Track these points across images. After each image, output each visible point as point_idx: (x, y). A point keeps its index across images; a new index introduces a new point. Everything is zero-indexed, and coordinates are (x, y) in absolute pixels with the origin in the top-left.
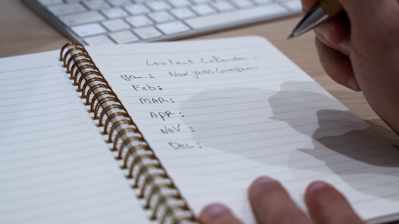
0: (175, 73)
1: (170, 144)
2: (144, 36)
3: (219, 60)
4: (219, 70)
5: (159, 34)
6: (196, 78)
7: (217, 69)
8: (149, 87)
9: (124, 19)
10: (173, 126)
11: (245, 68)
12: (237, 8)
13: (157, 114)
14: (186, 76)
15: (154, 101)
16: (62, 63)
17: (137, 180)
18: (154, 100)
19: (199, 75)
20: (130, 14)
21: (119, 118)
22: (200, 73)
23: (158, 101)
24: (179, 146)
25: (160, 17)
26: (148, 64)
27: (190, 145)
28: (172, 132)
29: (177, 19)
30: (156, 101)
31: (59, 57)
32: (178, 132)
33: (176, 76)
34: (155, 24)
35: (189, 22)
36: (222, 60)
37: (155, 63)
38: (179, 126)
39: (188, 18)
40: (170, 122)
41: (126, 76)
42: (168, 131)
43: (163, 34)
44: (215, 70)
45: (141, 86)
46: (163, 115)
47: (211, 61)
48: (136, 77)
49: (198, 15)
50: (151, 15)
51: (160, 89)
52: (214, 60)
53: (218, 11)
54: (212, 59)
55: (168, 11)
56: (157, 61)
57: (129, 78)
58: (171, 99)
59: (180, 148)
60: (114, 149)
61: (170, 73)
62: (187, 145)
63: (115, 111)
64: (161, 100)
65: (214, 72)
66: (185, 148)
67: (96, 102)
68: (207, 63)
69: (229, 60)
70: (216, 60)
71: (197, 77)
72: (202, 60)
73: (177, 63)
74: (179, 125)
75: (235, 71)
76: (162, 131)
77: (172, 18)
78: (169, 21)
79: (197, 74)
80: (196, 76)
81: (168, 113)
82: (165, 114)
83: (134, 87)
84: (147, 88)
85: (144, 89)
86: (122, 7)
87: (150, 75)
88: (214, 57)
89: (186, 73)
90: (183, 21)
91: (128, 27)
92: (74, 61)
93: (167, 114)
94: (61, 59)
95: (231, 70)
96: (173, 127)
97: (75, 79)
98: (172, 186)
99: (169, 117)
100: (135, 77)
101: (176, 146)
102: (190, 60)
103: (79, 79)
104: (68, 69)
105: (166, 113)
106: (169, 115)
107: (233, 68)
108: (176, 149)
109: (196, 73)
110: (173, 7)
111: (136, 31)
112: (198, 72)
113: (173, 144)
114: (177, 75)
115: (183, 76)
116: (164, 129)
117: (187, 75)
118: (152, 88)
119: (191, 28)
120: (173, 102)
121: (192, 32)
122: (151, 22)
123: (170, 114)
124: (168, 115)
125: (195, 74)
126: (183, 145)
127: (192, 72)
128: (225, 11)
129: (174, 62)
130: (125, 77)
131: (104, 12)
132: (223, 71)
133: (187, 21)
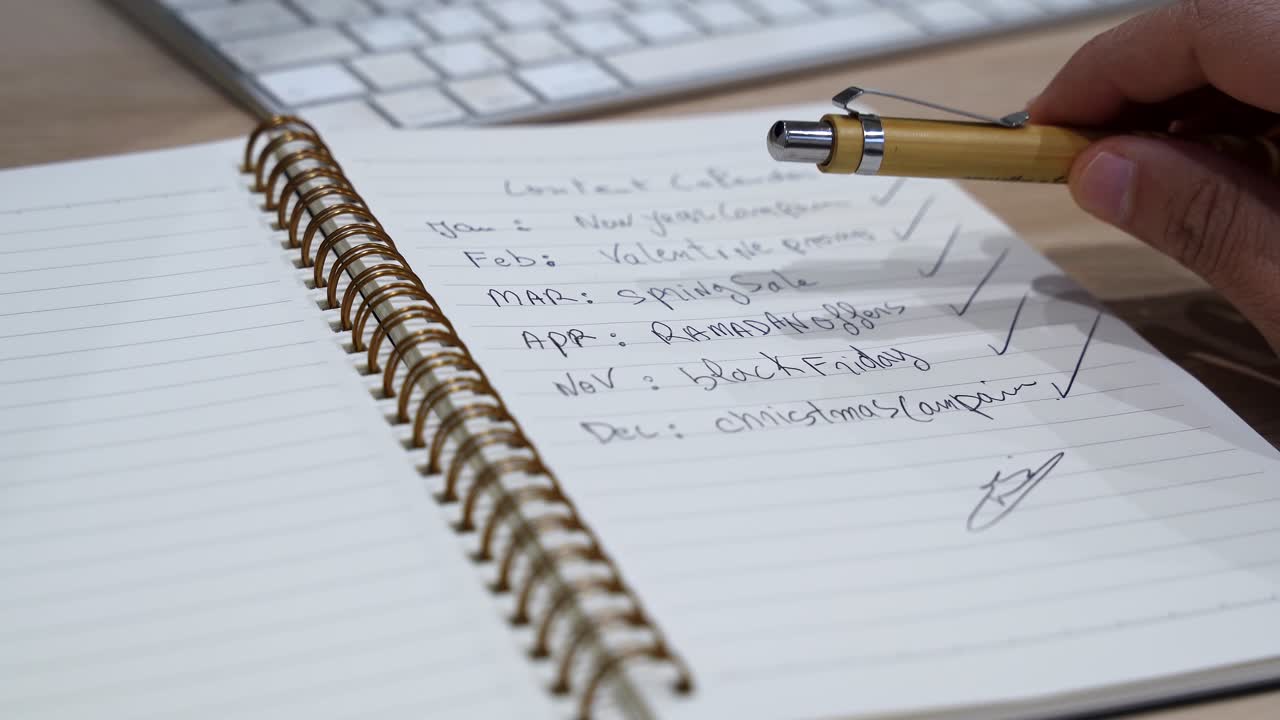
0: (594, 217)
1: (585, 426)
2: (480, 105)
3: (728, 180)
4: (730, 211)
5: (526, 99)
6: (658, 234)
7: (722, 208)
8: (517, 259)
9: (417, 51)
10: (593, 372)
11: (809, 203)
12: (766, 20)
13: (543, 336)
14: (627, 229)
15: (533, 298)
16: (251, 179)
17: (488, 538)
18: (532, 296)
19: (667, 226)
20: (436, 38)
21: (428, 349)
22: (669, 220)
23: (546, 299)
24: (615, 432)
25: (529, 45)
26: (508, 191)
27: (647, 430)
28: (591, 390)
29: (580, 52)
30: (538, 298)
31: (240, 159)
32: (610, 389)
33: (596, 226)
34: (513, 67)
35: (618, 62)
36: (739, 182)
37: (531, 189)
38: (612, 373)
39: (615, 50)
40: (582, 362)
41: (443, 224)
42: (578, 389)
43: (540, 97)
44: (717, 213)
45: (491, 255)
46: (560, 341)
47: (704, 184)
48: (474, 227)
49: (644, 41)
50: (502, 40)
51: (548, 263)
52: (711, 180)
53: (707, 31)
54: (705, 177)
55: (552, 29)
56: (535, 184)
57: (454, 232)
58: (584, 294)
59: (616, 438)
60: (416, 443)
61: (578, 219)
62: (637, 428)
63: (415, 326)
64: (555, 296)
65: (712, 217)
66: (632, 438)
67: (358, 300)
68: (688, 189)
69: (758, 181)
70: (720, 180)
71: (661, 232)
72: (674, 181)
73: (600, 190)
74: (611, 369)
75: (775, 214)
76: (559, 386)
77: (565, 50)
78: (555, 60)
79: (664, 223)
80: (658, 229)
81: (578, 334)
82: (568, 337)
83: (470, 258)
84: (509, 259)
85: (499, 262)
86: (411, 15)
87: (517, 222)
88: (711, 172)
89: (626, 221)
90: (600, 60)
91: (430, 75)
92: (288, 175)
93: (573, 337)
94: (247, 168)
95: (765, 211)
96: (593, 376)
97: (291, 228)
98: (594, 553)
99: (580, 345)
100: (472, 229)
101: (605, 433)
102: (639, 179)
103: (304, 230)
104: (270, 197)
105: (570, 333)
106: (580, 341)
107: (771, 204)
108: (604, 441)
109: (656, 218)
110: (568, 16)
111: (457, 88)
112: (663, 217)
113: (593, 427)
114: (600, 224)
115: (618, 228)
116: (566, 382)
117: (630, 224)
118: (523, 262)
119: (626, 82)
120: (590, 302)
121: (627, 94)
122: (499, 62)
123: (582, 336)
124: (576, 339)
125: (653, 222)
126: (625, 431)
127: (646, 217)
128: (728, 31)
129: (590, 186)
130: (441, 229)
131: (356, 28)
132: (740, 215)
133: (615, 61)
